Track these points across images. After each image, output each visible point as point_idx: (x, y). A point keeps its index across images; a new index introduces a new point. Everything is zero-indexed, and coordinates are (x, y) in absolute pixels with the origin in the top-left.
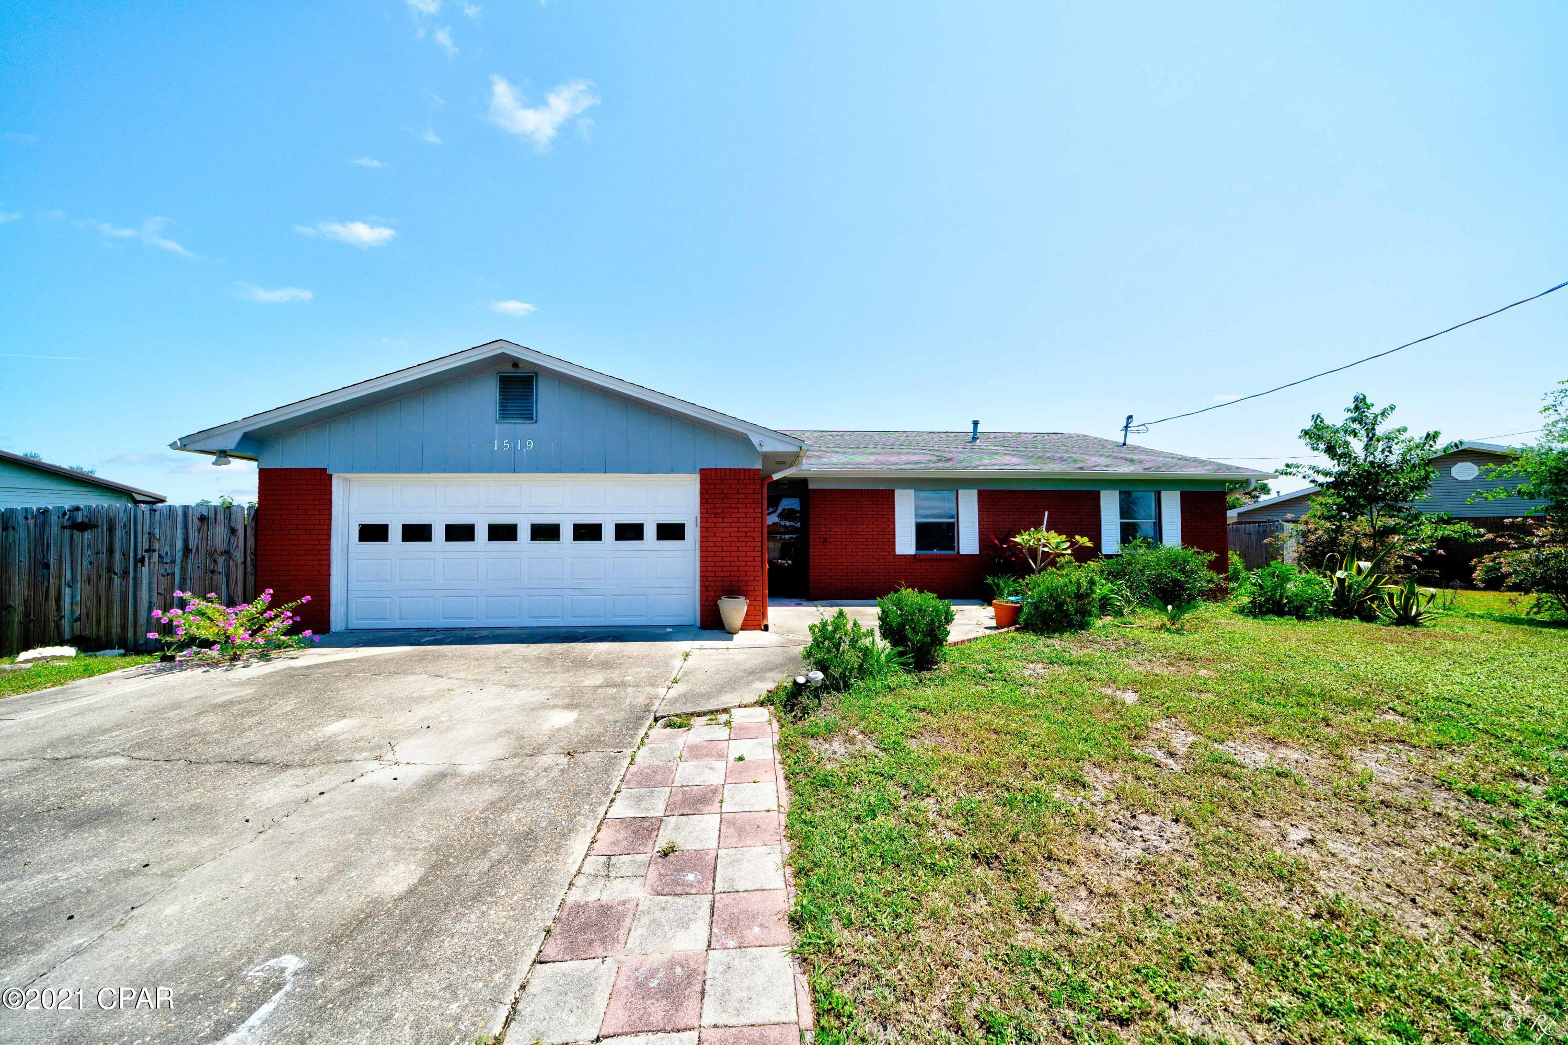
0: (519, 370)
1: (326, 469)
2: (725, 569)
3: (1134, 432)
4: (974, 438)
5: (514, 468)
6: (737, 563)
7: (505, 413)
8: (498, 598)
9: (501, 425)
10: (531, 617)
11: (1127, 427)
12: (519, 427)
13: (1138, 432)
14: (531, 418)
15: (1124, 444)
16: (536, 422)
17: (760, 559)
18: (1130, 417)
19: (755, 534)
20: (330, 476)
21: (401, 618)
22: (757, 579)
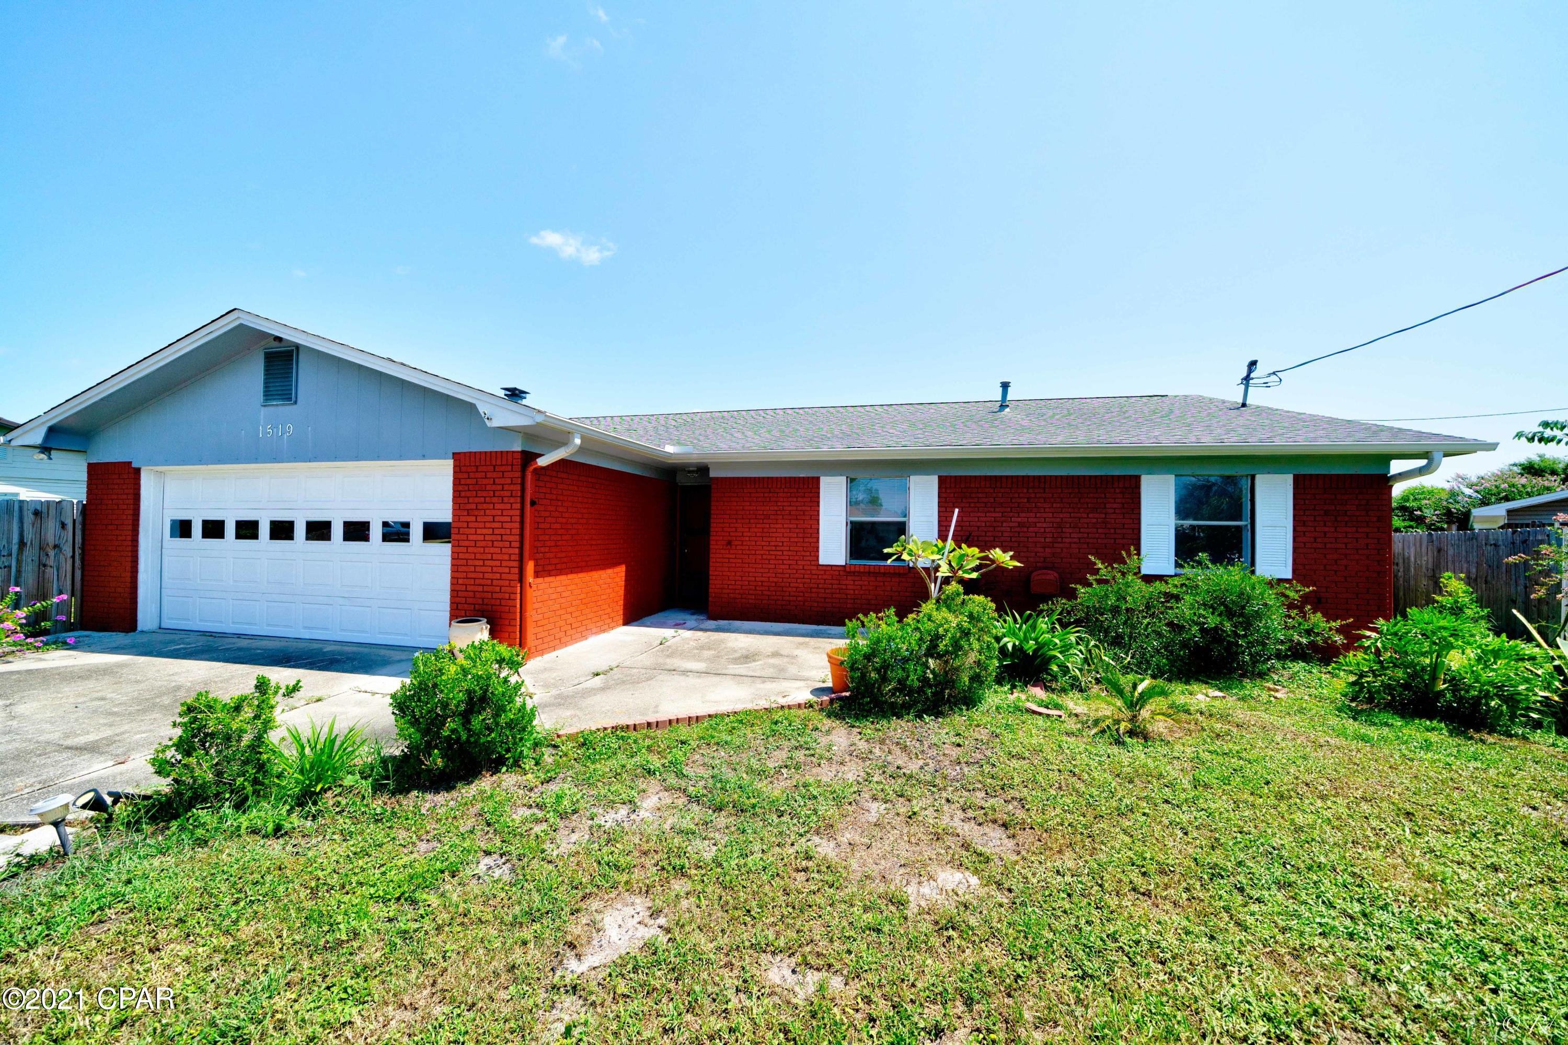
0: (283, 344)
1: (131, 463)
2: (477, 582)
3: (1256, 386)
4: (1003, 406)
5: (276, 458)
6: (490, 576)
7: (269, 395)
8: (276, 604)
9: (266, 408)
10: (305, 628)
11: (1247, 379)
12: (282, 410)
13: (1266, 385)
14: (290, 399)
15: (1244, 405)
16: (296, 402)
17: (516, 571)
18: (1253, 364)
19: (512, 538)
20: (138, 471)
21: (201, 620)
22: (512, 596)
